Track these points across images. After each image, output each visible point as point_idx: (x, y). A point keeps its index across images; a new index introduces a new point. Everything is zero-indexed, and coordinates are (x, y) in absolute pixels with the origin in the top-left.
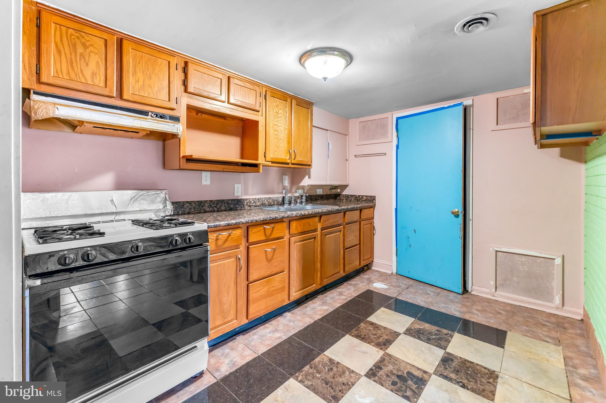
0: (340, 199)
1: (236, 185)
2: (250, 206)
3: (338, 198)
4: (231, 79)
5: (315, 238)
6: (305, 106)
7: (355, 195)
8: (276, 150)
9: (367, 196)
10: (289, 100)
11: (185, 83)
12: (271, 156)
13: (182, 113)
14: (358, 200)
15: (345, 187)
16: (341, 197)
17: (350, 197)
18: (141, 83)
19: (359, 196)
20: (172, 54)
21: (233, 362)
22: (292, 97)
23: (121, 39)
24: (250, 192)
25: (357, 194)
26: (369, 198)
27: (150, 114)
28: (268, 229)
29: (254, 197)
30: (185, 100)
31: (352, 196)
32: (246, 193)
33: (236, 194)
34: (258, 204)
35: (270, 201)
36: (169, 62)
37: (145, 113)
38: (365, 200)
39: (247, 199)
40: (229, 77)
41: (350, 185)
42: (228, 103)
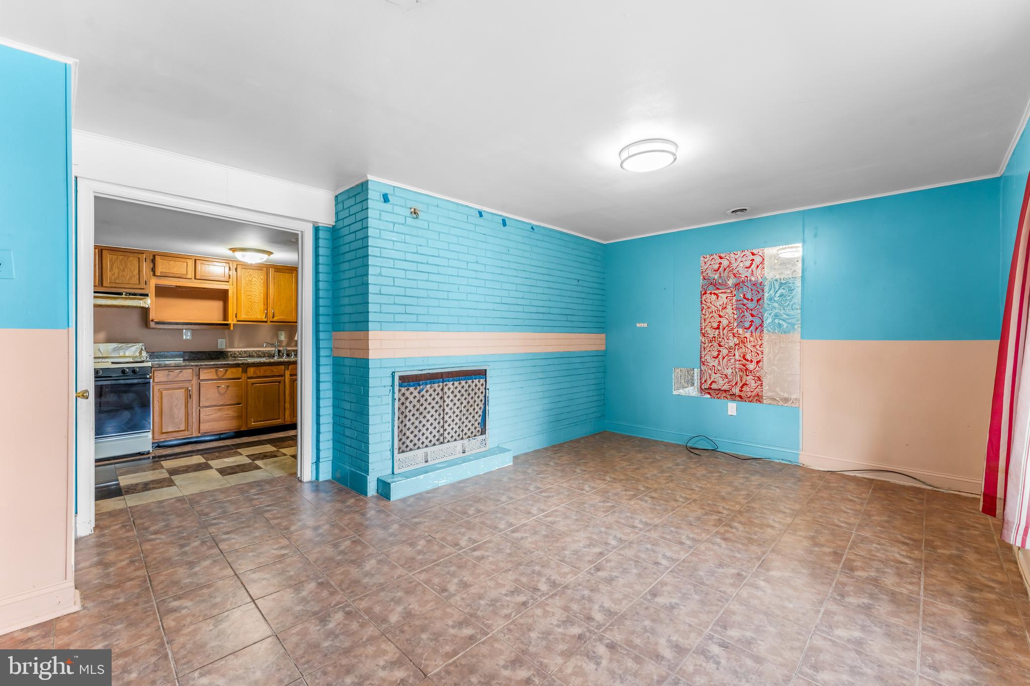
1: (219, 340)
2: (235, 357)
4: (197, 261)
5: (279, 382)
8: (250, 311)
10: (264, 269)
11: (153, 270)
12: (243, 317)
13: (152, 291)
18: (116, 275)
20: (142, 252)
22: (269, 266)
23: (102, 250)
24: (236, 344)
27: (124, 293)
28: (221, 371)
29: (240, 350)
30: (153, 282)
32: (232, 346)
33: (219, 347)
34: (245, 355)
35: (260, 353)
36: (139, 258)
37: (120, 294)
39: (230, 351)
40: (195, 260)
42: (195, 279)
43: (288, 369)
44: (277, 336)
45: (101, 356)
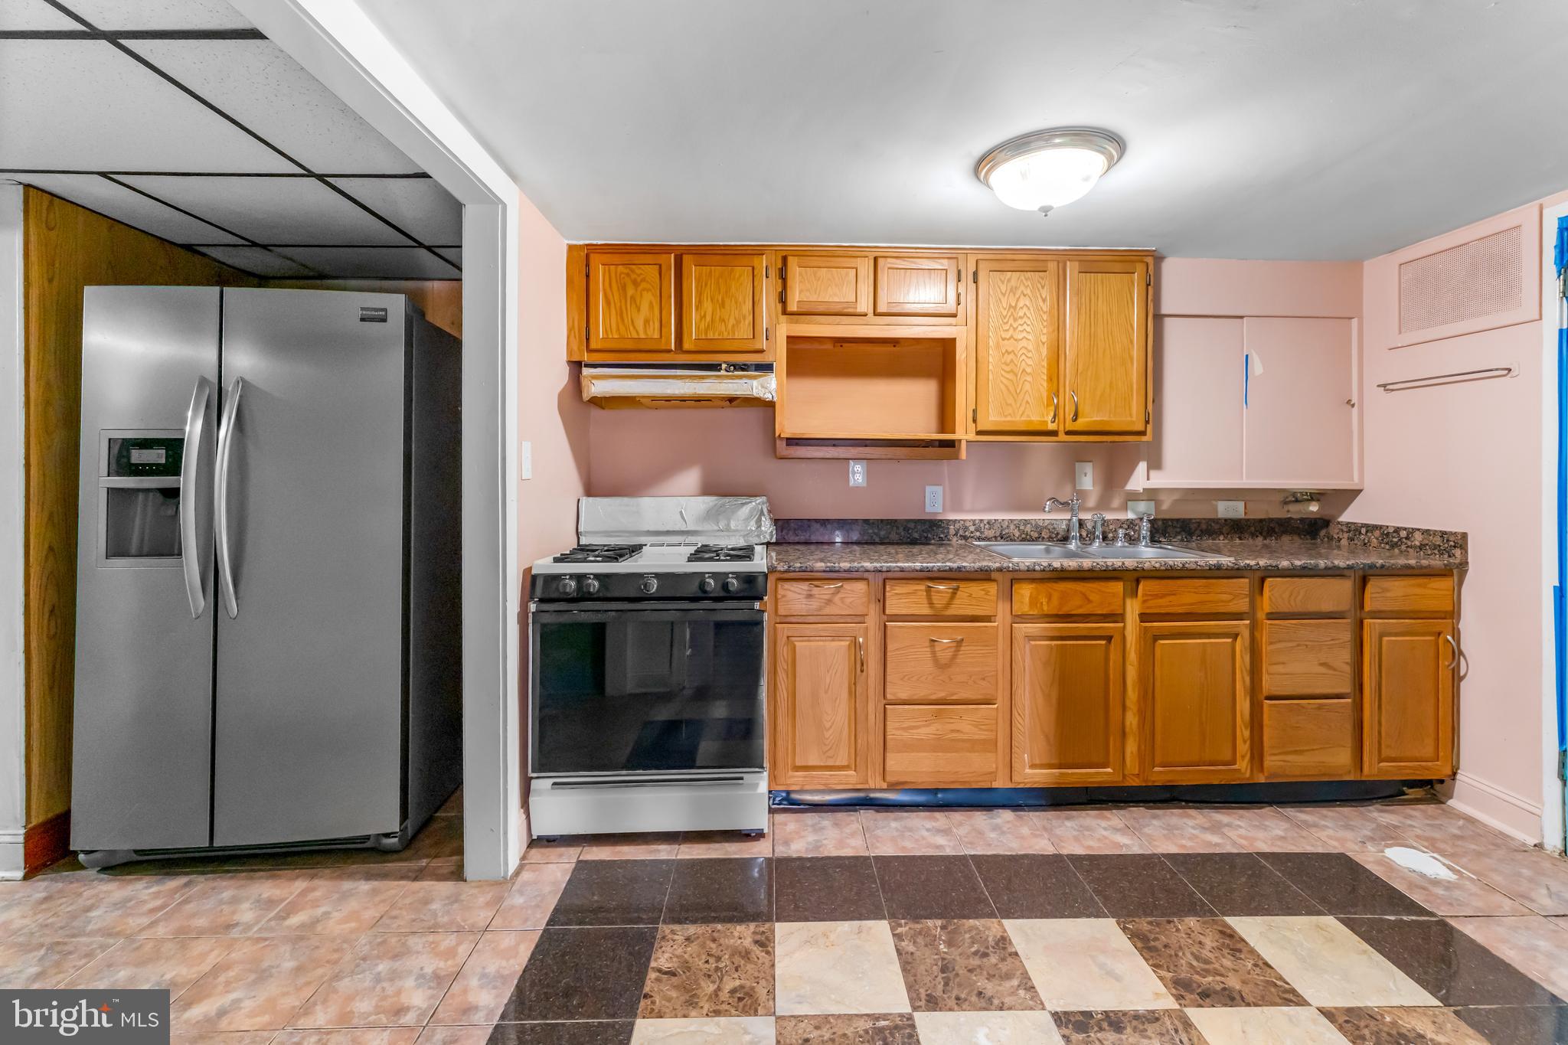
0: (1330, 538)
1: (929, 489)
2: (965, 538)
3: (1323, 533)
4: (881, 262)
5: (1109, 639)
6: (1118, 267)
7: (1381, 527)
8: (1010, 401)
9: (1426, 532)
10: (1052, 266)
11: (783, 299)
12: (991, 419)
13: (779, 355)
14: (1393, 546)
15: (1349, 496)
16: (1334, 531)
17: (1363, 531)
18: (708, 318)
19: (1397, 530)
20: (758, 251)
21: (819, 844)
22: (1062, 258)
23: (681, 255)
24: (968, 501)
25: (1391, 521)
26: (1438, 541)
27: (724, 366)
28: (939, 592)
29: (977, 517)
30: (785, 329)
31: (1371, 528)
32: (958, 507)
33: (928, 509)
34: (990, 533)
35: (1028, 528)
36: (753, 268)
37: (715, 367)
38: (1422, 547)
39: (955, 521)
40: (876, 259)
41: (1367, 486)
42: (875, 314)
43: (1134, 594)
44: (1071, 476)
45: (684, 528)
